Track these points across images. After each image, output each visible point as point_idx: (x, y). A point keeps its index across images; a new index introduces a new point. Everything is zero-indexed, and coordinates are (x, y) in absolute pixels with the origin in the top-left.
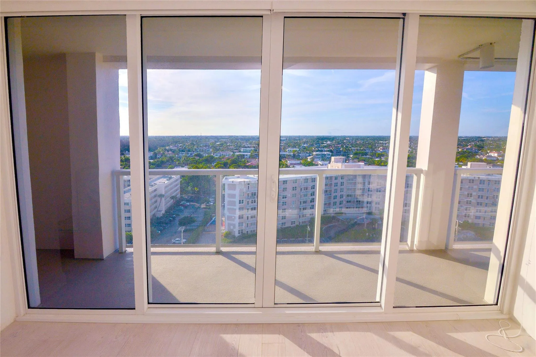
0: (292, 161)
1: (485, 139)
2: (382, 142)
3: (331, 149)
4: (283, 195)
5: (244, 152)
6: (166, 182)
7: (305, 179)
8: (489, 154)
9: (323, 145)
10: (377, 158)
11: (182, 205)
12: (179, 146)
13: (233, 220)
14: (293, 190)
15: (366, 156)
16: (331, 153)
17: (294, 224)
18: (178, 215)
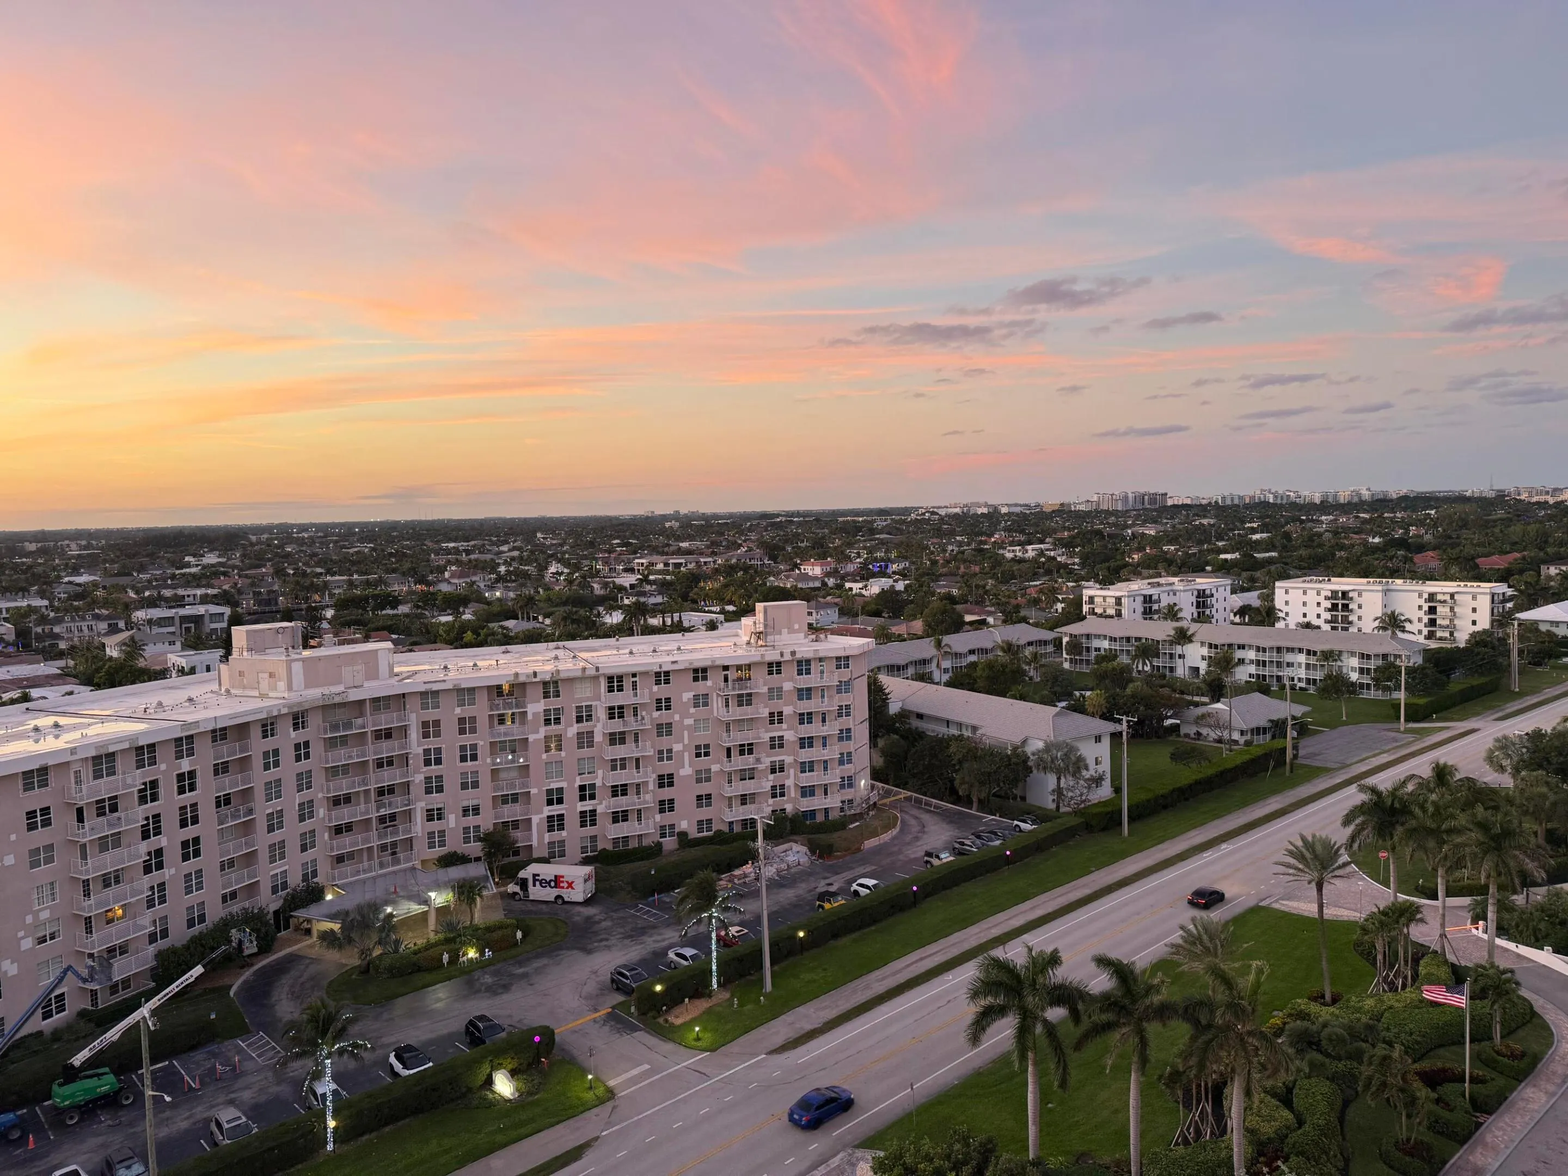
1: (781, 521)
2: (452, 545)
3: (226, 587)
7: (94, 758)
8: (799, 569)
9: (183, 571)
10: (442, 611)
14: (32, 827)
15: (394, 608)
16: (227, 610)
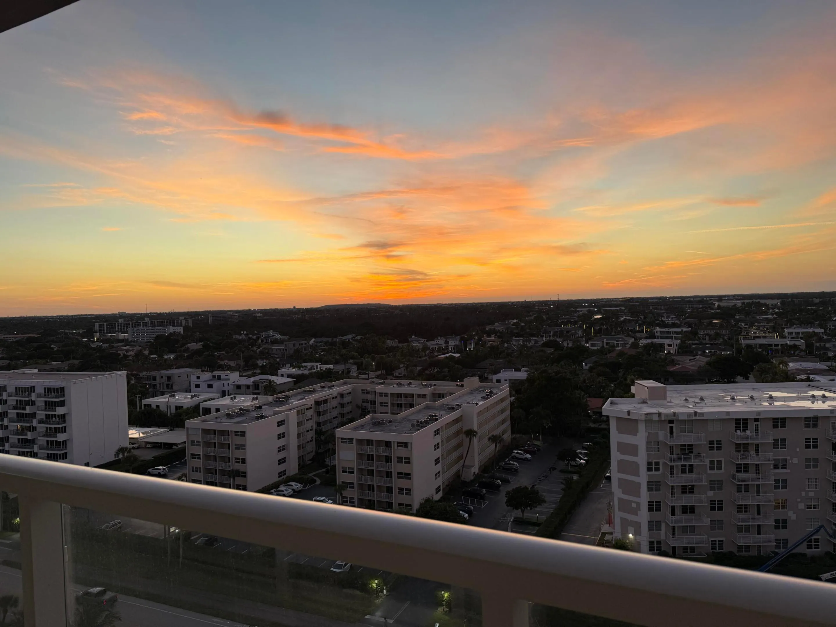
0: (802, 363)
4: (774, 460)
5: (662, 338)
6: (481, 403)
11: (515, 459)
12: (512, 323)
13: (635, 512)
14: (808, 447)
17: (817, 547)
18: (506, 481)
